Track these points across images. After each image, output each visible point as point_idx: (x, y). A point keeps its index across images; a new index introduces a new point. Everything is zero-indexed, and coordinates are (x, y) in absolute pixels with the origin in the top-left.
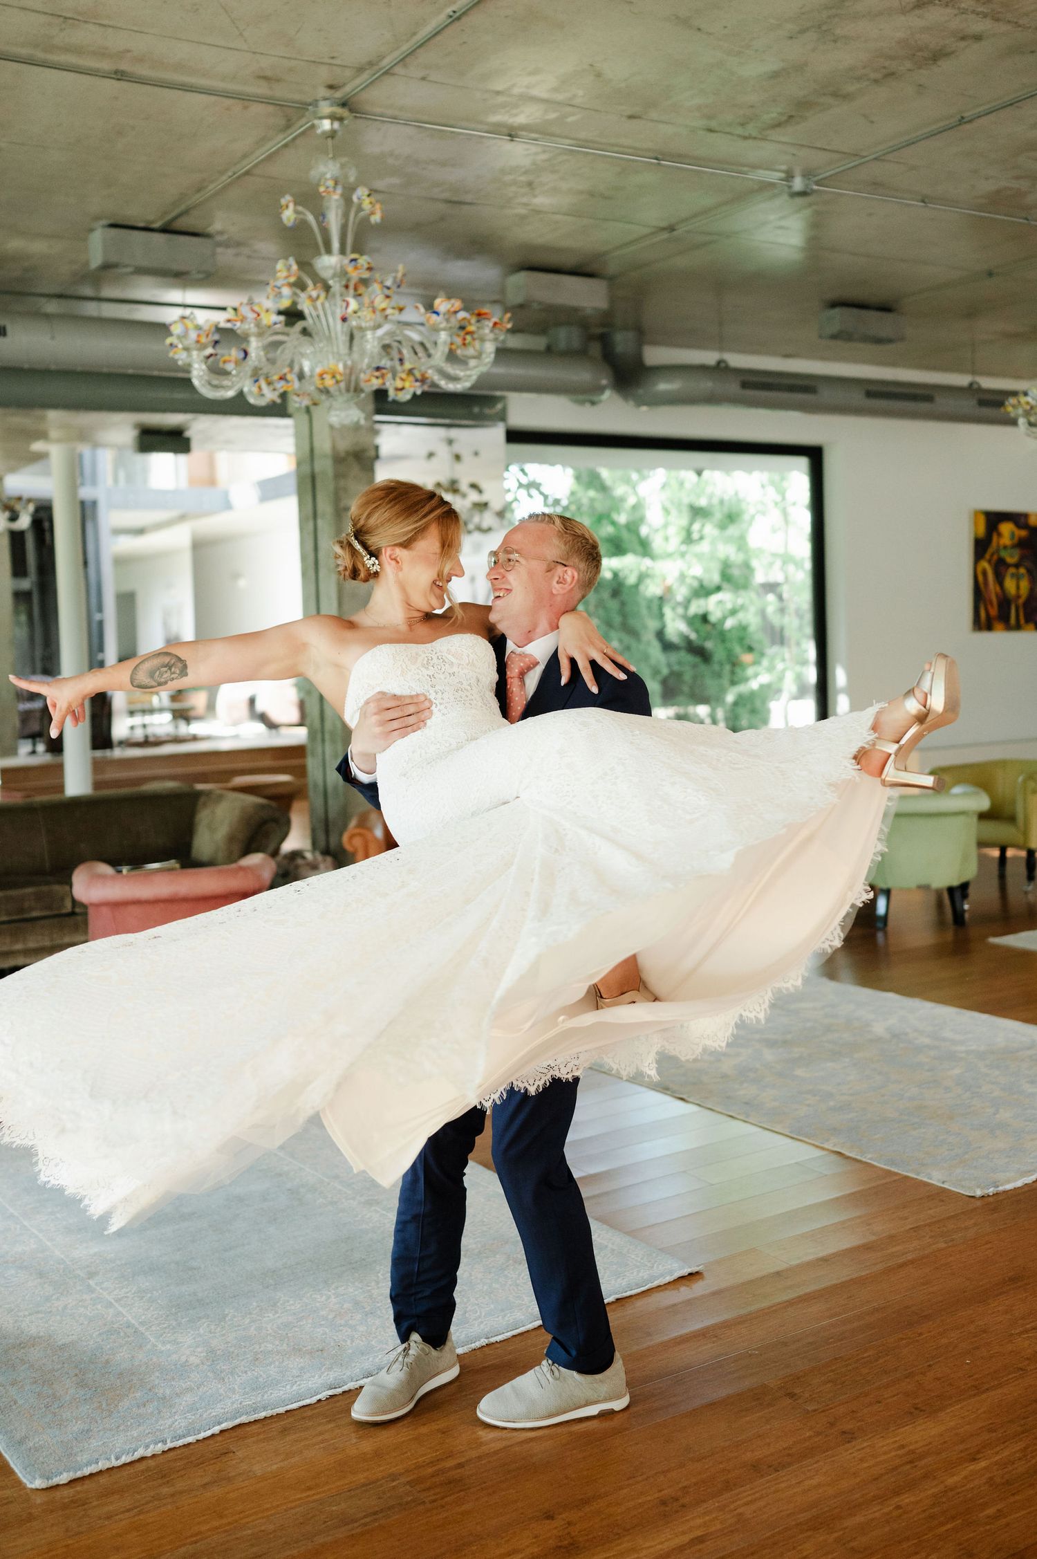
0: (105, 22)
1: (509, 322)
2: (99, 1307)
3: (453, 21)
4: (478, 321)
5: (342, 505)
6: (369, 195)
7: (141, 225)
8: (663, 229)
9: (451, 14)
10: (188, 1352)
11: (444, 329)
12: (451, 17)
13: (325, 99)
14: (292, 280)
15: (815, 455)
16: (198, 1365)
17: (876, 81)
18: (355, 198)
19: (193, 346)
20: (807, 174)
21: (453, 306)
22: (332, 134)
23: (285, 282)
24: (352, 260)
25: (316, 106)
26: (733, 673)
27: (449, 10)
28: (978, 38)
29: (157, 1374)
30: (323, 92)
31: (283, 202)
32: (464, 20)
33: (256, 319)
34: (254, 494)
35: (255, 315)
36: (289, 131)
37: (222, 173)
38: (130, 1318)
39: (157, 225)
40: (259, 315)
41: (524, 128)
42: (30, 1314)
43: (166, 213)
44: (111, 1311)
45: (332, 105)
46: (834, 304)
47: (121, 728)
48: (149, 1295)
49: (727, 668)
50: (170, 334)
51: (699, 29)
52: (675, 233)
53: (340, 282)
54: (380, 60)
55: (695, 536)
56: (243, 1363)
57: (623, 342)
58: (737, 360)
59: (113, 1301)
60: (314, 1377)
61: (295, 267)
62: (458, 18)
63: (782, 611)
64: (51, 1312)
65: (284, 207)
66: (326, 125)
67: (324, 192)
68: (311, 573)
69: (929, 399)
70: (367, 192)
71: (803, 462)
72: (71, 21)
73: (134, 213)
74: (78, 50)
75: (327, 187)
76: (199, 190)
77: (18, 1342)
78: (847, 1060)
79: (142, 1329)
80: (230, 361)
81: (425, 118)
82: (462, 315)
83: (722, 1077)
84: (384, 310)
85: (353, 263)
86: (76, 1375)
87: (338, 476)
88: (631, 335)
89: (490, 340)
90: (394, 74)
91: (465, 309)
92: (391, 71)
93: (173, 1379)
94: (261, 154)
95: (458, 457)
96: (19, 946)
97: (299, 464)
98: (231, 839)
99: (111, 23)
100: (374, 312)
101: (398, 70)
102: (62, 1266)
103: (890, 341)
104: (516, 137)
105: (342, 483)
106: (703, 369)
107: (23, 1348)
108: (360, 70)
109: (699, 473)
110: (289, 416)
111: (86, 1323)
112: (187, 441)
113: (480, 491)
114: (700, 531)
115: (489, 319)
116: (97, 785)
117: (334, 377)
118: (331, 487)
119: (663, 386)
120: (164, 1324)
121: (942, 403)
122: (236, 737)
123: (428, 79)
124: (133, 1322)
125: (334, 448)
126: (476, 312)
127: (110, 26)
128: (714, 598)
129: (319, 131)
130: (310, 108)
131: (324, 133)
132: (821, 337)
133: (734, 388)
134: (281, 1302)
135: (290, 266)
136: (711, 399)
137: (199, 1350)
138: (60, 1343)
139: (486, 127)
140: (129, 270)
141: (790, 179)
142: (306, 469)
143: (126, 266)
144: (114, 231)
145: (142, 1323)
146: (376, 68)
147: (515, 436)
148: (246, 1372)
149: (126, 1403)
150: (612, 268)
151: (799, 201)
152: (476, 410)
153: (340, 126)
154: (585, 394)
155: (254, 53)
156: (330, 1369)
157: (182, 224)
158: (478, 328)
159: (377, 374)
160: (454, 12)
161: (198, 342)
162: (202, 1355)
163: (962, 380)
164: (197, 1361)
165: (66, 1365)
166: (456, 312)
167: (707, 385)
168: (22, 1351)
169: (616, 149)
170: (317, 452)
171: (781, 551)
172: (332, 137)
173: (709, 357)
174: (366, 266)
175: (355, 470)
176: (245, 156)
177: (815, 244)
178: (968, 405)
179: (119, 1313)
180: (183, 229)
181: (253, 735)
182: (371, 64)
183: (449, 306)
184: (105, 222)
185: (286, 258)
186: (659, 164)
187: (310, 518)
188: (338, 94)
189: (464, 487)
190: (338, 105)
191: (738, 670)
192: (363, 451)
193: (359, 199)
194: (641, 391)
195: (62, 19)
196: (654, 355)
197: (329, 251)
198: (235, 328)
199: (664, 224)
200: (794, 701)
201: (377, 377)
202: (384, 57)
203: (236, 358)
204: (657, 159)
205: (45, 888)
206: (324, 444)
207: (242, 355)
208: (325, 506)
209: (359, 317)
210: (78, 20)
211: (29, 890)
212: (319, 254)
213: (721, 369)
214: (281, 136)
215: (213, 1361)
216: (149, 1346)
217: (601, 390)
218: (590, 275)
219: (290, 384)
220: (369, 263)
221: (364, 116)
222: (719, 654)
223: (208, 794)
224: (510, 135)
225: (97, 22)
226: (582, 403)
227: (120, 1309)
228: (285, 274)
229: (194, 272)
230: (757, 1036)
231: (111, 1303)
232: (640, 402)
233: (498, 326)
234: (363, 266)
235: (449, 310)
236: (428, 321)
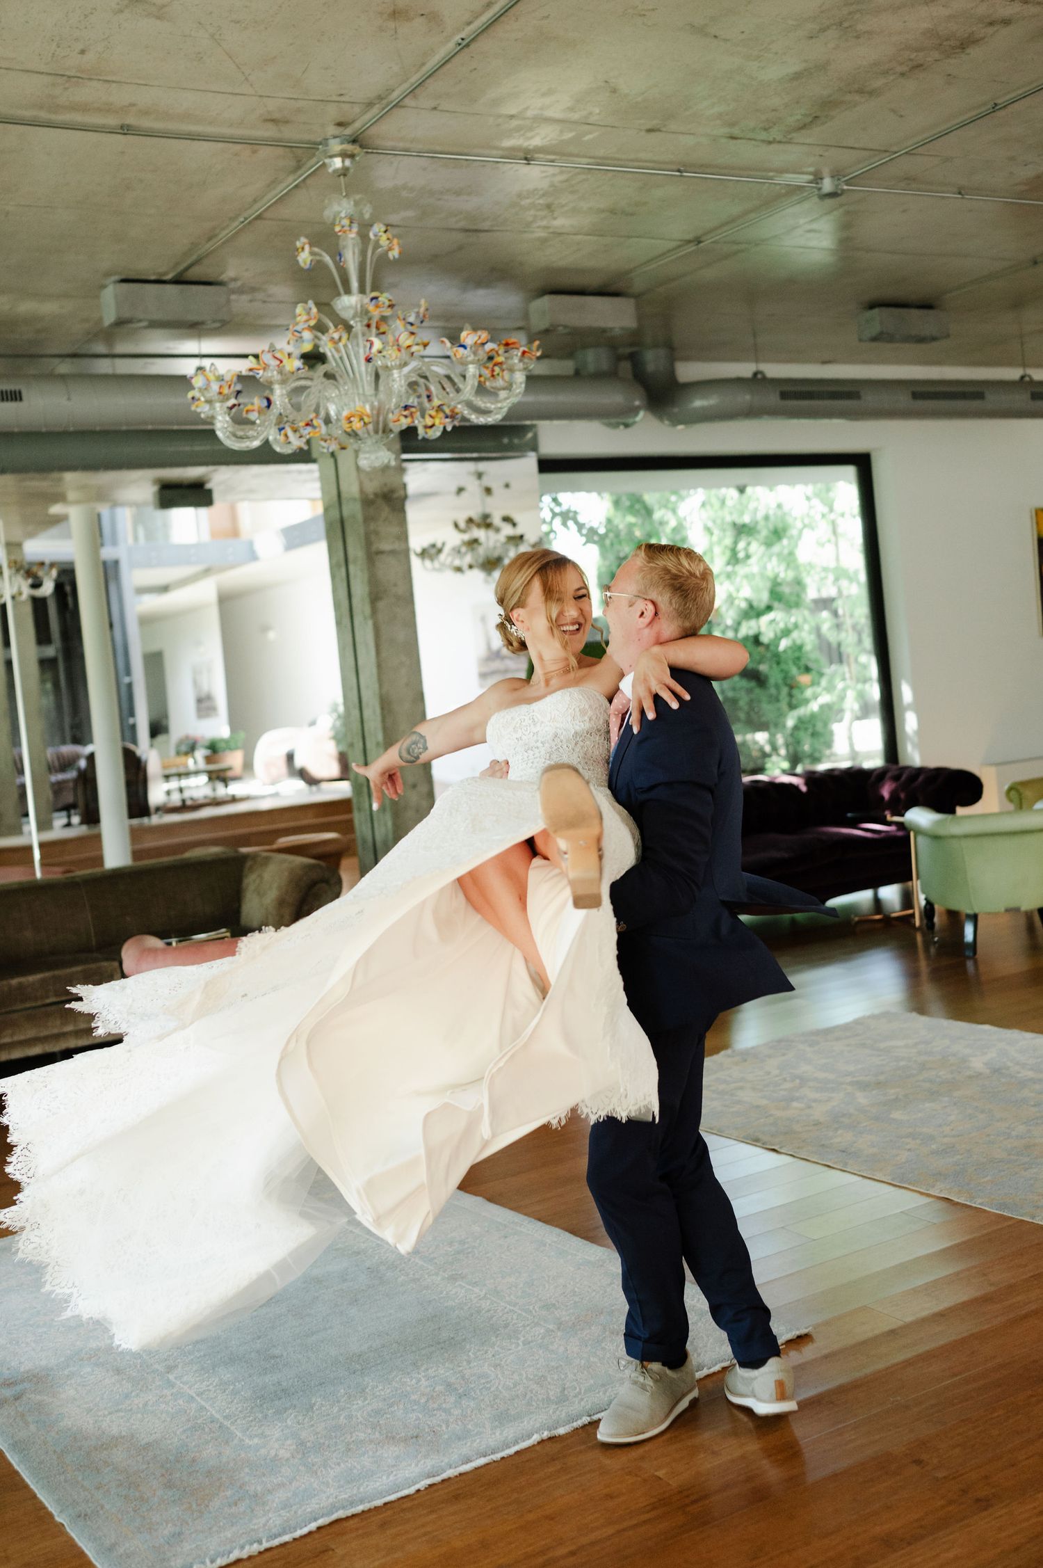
0: (109, 78)
1: (538, 350)
2: (181, 1402)
3: (462, 48)
4: (506, 352)
5: (374, 548)
6: (385, 232)
7: (153, 278)
8: (689, 242)
9: (460, 41)
10: (276, 1446)
11: (472, 363)
12: (460, 44)
13: (335, 137)
14: (312, 323)
15: (862, 463)
16: (287, 1460)
17: (902, 74)
18: (371, 235)
19: (216, 397)
20: (835, 175)
21: (480, 337)
22: (344, 172)
23: (306, 326)
24: (372, 299)
25: (327, 145)
26: (790, 695)
27: (457, 38)
28: (1006, 22)
29: (247, 1470)
30: (332, 130)
31: (298, 244)
32: (472, 46)
33: (278, 366)
34: (278, 543)
35: (278, 362)
36: (300, 172)
37: (233, 219)
38: (214, 1412)
39: (169, 277)
40: (281, 362)
41: (539, 150)
42: (110, 1413)
43: (177, 264)
44: (194, 1405)
45: (342, 143)
46: (872, 306)
47: (157, 794)
48: (232, 1387)
49: (785, 690)
50: (192, 388)
51: (715, 37)
52: (702, 245)
53: (361, 321)
54: (390, 94)
55: (741, 555)
56: (335, 1454)
57: (653, 360)
58: (774, 370)
59: (194, 1395)
60: (410, 1465)
61: (314, 310)
62: (467, 45)
63: (838, 627)
64: (131, 1410)
65: (300, 250)
66: (338, 163)
67: (340, 231)
68: (347, 621)
69: (979, 396)
70: (383, 229)
71: (850, 471)
72: (75, 79)
73: (146, 266)
74: (84, 108)
75: (343, 227)
76: (210, 239)
77: (100, 1443)
78: (946, 1099)
79: (227, 1423)
80: (253, 410)
81: (438, 148)
82: (489, 346)
83: (814, 1125)
84: (409, 347)
85: (374, 301)
86: (163, 1475)
87: (367, 519)
88: (662, 352)
89: (520, 371)
90: (404, 107)
91: (492, 340)
92: (401, 104)
93: (264, 1475)
94: (272, 197)
95: (488, 491)
96: (70, 1028)
97: (326, 510)
98: (281, 903)
99: (114, 78)
100: (399, 350)
101: (407, 101)
102: (139, 1361)
103: (934, 339)
104: (534, 160)
105: (372, 526)
106: (739, 381)
107: (105, 1449)
108: (370, 105)
109: (742, 490)
110: (314, 461)
111: (169, 1419)
112: (210, 492)
113: (514, 525)
114: (746, 549)
115: (518, 349)
116: (136, 855)
117: (362, 419)
118: (362, 531)
119: (698, 403)
120: (249, 1417)
121: (992, 399)
122: (276, 795)
123: (440, 108)
124: (217, 1416)
125: (362, 491)
126: (504, 342)
127: (113, 82)
128: (765, 619)
129: (330, 170)
130: (320, 147)
131: (335, 171)
132: (860, 340)
133: (773, 399)
134: (370, 1388)
135: (310, 309)
136: (751, 413)
137: (289, 1442)
138: (143, 1442)
139: (500, 153)
140: (145, 324)
141: (819, 181)
142: (335, 514)
143: (140, 321)
144: (125, 286)
145: (227, 1417)
146: (385, 102)
147: (548, 466)
148: (339, 1464)
149: (216, 1503)
150: (638, 285)
151: (829, 202)
152: (506, 441)
153: (352, 163)
154: (618, 417)
155: (261, 96)
156: (426, 1457)
157: (195, 273)
158: (506, 358)
159: (406, 413)
160: (463, 39)
161: (220, 393)
162: (292, 1448)
163: (1013, 374)
164: (288, 1455)
165: (151, 1465)
166: (483, 344)
167: (744, 398)
168: (105, 1452)
169: (636, 164)
170: (344, 495)
171: (833, 565)
172: (345, 175)
173: (745, 369)
174: (387, 303)
175: (386, 511)
176: (255, 201)
177: (847, 244)
178: (1021, 399)
179: (202, 1408)
180: (194, 279)
181: (293, 793)
182: (380, 98)
183: (476, 338)
184: (117, 278)
185: (306, 302)
186: (681, 176)
187: (341, 565)
188: (348, 131)
189: (496, 520)
190: (349, 143)
191: (795, 692)
192: (392, 491)
193: (376, 235)
194: (676, 410)
195: (65, 78)
196: (688, 371)
197: (348, 291)
198: (258, 376)
199: (689, 237)
200: (858, 722)
201: (406, 417)
202: (393, 91)
203: (259, 407)
204: (679, 171)
205: (93, 966)
206: (351, 487)
207: (265, 403)
208: (356, 551)
209: (384, 356)
210: (82, 78)
211: (79, 968)
212: (339, 295)
213: (758, 380)
214: (291, 178)
215: (304, 1454)
216: (236, 1441)
217: (635, 411)
218: (616, 294)
219: (317, 430)
220: (390, 300)
221: (375, 151)
222: (775, 677)
223: (253, 857)
224: (526, 159)
225: (101, 78)
226: (616, 426)
227: (203, 1403)
228: (304, 317)
229: (209, 322)
230: (849, 1079)
231: (192, 1397)
232: (675, 421)
233: (526, 355)
234: (384, 303)
235: (476, 343)
236: (455, 355)
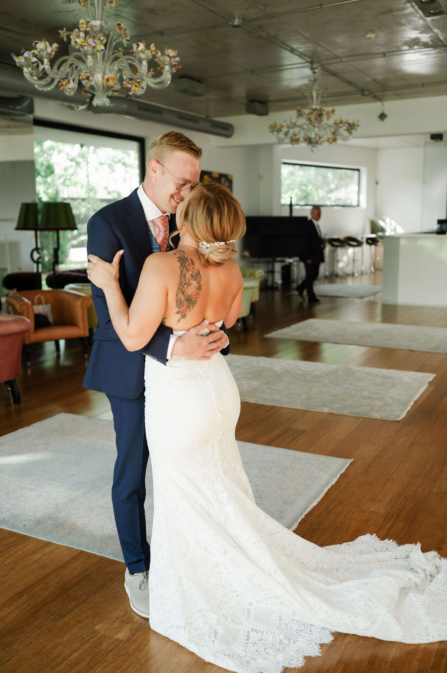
8: (158, 32)
15: (141, 141)
46: (182, 77)
71: (135, 145)
85: (119, 26)
103: (199, 95)
121: (201, 125)
133: (134, 109)
136: (128, 113)
159: (130, 82)
174: (124, 28)
178: (207, 126)
201: (130, 84)
234: (123, 28)
235: (173, 56)
236: (164, 60)
